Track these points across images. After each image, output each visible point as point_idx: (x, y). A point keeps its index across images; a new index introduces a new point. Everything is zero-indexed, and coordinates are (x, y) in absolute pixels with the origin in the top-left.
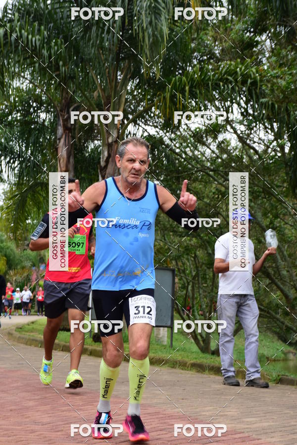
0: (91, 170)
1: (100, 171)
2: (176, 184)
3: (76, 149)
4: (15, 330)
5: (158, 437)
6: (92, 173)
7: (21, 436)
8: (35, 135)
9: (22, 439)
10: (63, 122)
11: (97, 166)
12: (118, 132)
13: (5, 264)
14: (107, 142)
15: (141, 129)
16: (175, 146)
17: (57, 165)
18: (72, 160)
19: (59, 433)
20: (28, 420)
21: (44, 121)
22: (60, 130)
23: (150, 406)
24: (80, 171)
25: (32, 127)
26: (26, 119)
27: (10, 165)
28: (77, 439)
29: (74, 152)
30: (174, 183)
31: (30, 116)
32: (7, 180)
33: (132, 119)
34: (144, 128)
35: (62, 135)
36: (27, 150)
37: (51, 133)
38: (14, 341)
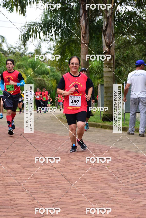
0: (98, 33)
1: (103, 33)
2: (143, 37)
3: (90, 21)
4: (63, 116)
5: (139, 167)
6: (98, 34)
7: (70, 167)
8: (68, 15)
9: (71, 169)
10: (82, 7)
11: (101, 29)
12: (112, 10)
13: (56, 83)
14: (106, 16)
15: (124, 8)
16: (143, 16)
17: (80, 30)
18: (88, 27)
19: (88, 166)
20: (73, 160)
21: (73, 7)
22: (81, 12)
23: (134, 152)
24: (92, 33)
25: (67, 10)
26: (64, 6)
27: (56, 32)
28: (98, 168)
29: (89, 23)
30: (142, 36)
31: (65, 5)
32: (55, 39)
33: (119, 2)
34: (125, 8)
35: (82, 14)
36: (64, 23)
37: (76, 14)
38: (63, 122)
